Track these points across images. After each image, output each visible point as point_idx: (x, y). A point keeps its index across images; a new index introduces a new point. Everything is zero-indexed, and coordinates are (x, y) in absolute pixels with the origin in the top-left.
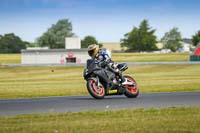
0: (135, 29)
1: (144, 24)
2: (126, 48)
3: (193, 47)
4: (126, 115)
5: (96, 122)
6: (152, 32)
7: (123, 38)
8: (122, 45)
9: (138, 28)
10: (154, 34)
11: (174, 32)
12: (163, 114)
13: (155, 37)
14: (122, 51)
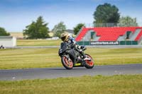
0: (33, 23)
1: (40, 19)
2: (27, 36)
3: (74, 36)
4: (27, 83)
5: (5, 89)
6: (46, 25)
7: (25, 29)
8: (24, 34)
9: (36, 22)
10: (47, 26)
11: (61, 25)
12: (53, 83)
13: (48, 28)
14: (24, 38)
